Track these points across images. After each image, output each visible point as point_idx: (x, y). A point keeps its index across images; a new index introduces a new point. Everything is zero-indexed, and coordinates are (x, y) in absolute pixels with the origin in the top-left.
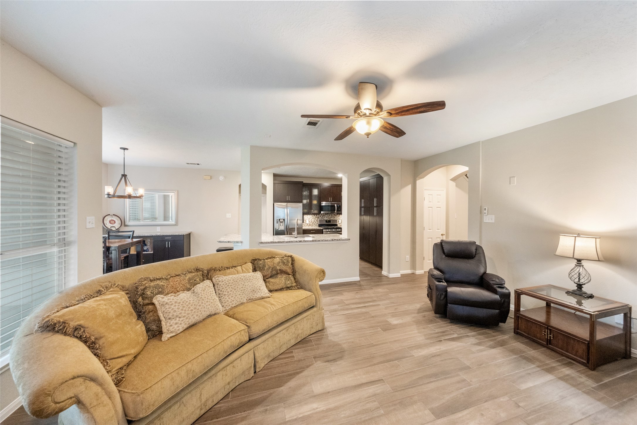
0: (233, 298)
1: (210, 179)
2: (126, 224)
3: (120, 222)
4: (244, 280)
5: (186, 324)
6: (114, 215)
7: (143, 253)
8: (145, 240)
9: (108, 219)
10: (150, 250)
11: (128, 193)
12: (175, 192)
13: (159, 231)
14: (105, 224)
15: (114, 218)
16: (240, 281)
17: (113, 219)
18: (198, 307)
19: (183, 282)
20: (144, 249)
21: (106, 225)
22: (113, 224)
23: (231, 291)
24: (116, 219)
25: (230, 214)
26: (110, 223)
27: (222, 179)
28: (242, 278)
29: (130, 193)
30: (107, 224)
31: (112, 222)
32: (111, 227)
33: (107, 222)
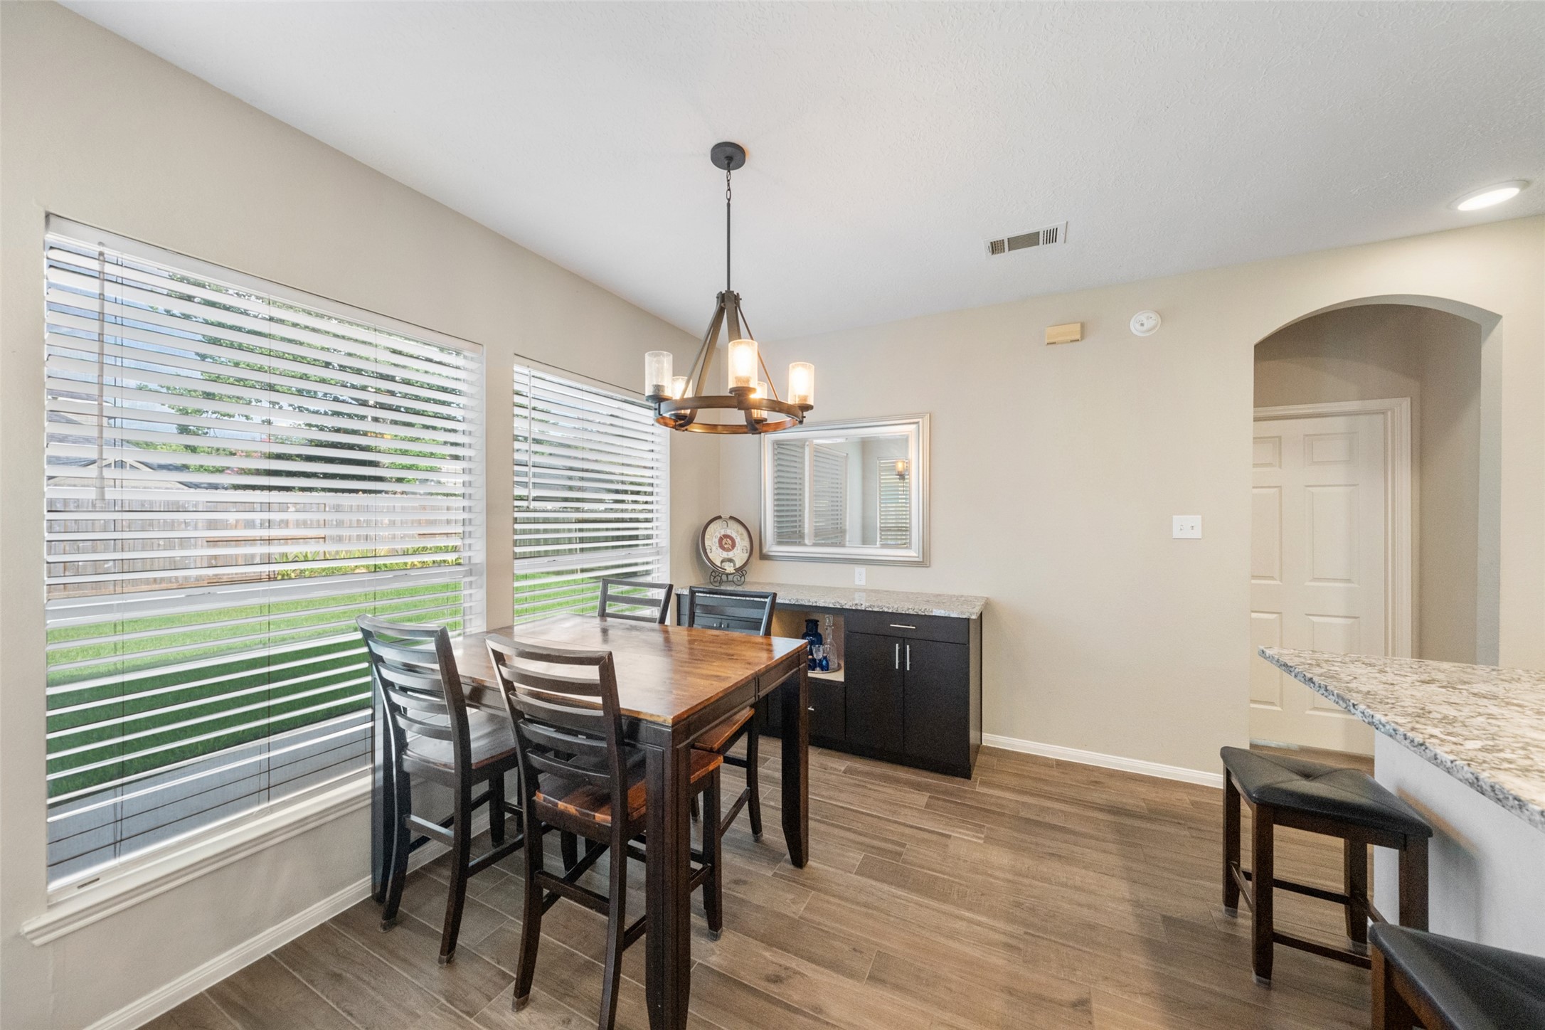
1: (1078, 337)
2: (765, 551)
3: (746, 543)
6: (731, 518)
7: (811, 674)
8: (817, 618)
9: (715, 532)
10: (834, 661)
11: (738, 379)
12: (920, 420)
13: (863, 583)
14: (708, 551)
15: (734, 530)
17: (729, 532)
20: (815, 656)
21: (709, 554)
22: (728, 550)
24: (737, 532)
25: (1196, 520)
26: (722, 547)
27: (1149, 324)
29: (748, 380)
30: (714, 548)
31: (726, 542)
32: (722, 562)
33: (711, 542)
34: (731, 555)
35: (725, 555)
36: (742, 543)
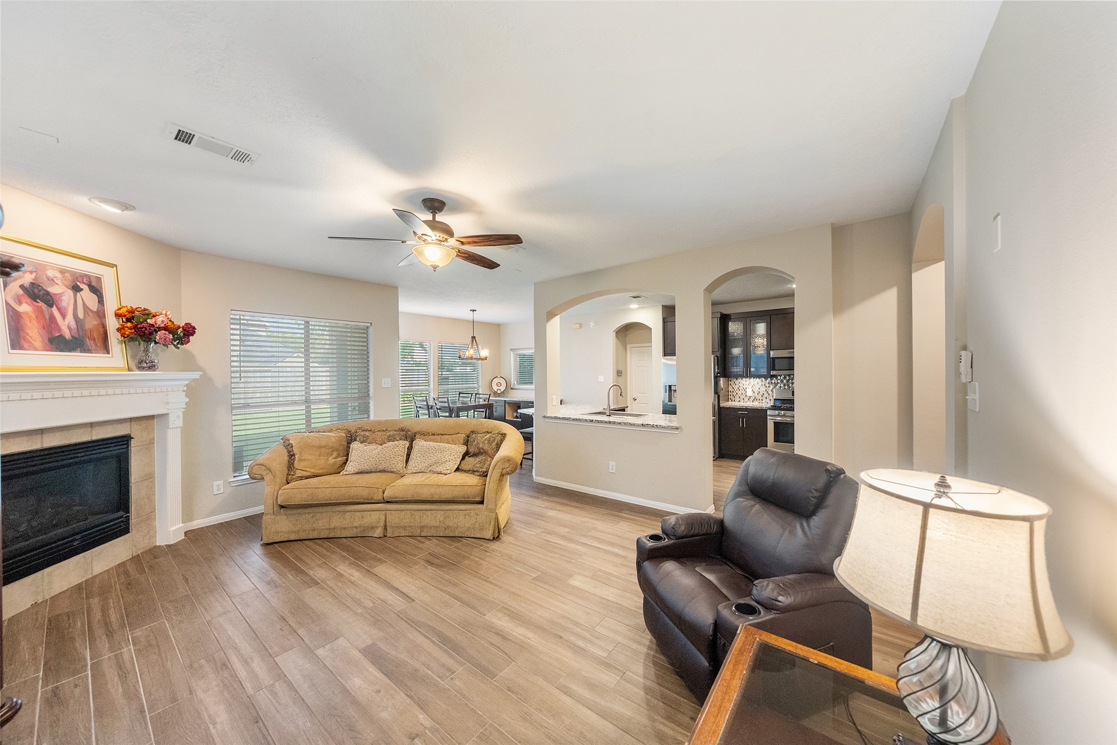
0: (417, 464)
1: (579, 328)
2: (512, 387)
4: (437, 449)
5: (357, 468)
6: (501, 377)
9: (495, 382)
16: (432, 449)
17: (500, 381)
18: (371, 459)
19: (383, 437)
21: (493, 388)
23: (419, 457)
24: (503, 381)
25: (602, 377)
26: (497, 386)
27: (593, 325)
28: (436, 447)
30: (495, 386)
31: (499, 384)
32: (497, 390)
33: (494, 384)
34: (500, 388)
35: (498, 388)
36: (504, 384)
